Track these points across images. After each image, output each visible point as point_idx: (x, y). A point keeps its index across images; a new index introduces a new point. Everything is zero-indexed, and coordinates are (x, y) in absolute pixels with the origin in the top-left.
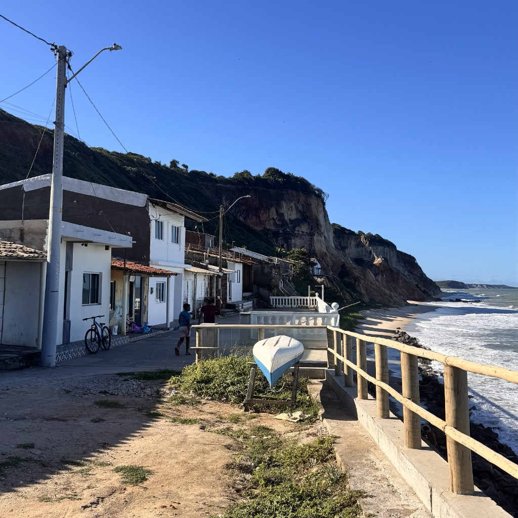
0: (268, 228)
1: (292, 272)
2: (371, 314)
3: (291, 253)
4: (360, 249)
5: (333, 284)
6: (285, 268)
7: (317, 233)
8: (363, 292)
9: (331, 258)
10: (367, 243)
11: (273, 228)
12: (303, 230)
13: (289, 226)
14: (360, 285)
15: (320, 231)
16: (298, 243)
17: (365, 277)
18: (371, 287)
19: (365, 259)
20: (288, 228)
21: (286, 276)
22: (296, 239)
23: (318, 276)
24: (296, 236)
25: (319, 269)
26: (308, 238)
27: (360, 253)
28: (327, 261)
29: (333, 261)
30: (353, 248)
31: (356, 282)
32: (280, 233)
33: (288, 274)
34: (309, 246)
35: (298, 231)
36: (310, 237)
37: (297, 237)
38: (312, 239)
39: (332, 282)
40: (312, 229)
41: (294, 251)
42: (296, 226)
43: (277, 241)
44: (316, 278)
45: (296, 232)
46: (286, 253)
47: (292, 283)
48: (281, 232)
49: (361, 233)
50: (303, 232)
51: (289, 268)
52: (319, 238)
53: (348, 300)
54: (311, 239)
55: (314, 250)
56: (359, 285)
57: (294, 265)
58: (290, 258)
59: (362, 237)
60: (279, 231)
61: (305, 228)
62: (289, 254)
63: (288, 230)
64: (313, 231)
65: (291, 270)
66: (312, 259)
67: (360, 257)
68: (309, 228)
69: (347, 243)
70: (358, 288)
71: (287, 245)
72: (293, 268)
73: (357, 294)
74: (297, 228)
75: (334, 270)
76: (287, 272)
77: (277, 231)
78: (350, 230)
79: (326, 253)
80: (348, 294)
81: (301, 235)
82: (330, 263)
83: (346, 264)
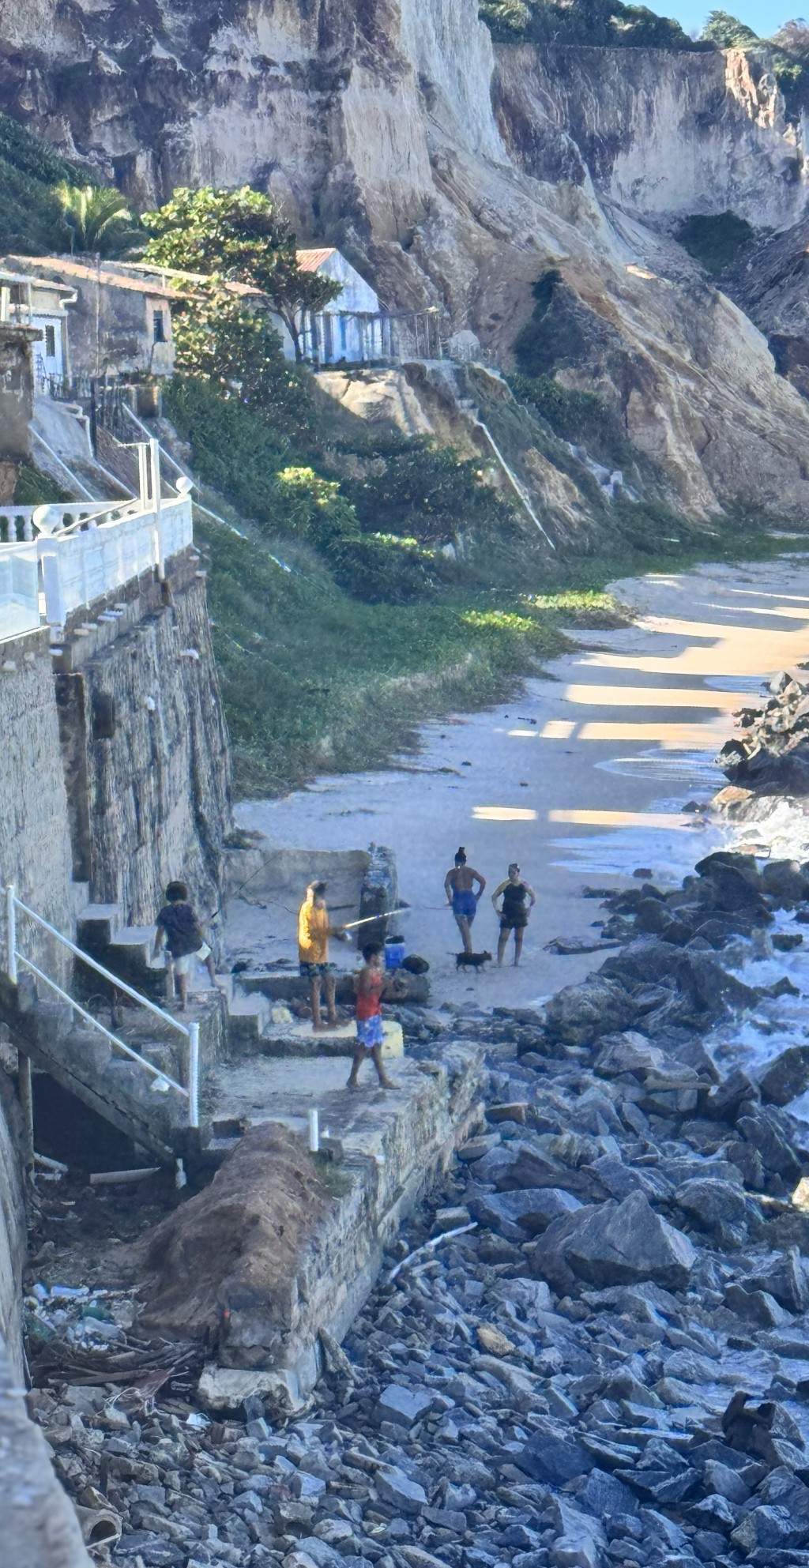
0: (17, 42)
1: (167, 352)
2: (681, 595)
3: (170, 225)
4: (717, 148)
5: (454, 418)
6: (117, 331)
7: (366, 62)
8: (680, 453)
9: (462, 236)
10: (763, 100)
11: (53, 43)
12: (266, 51)
13: (169, 21)
14: (660, 411)
15: (386, 47)
16: (228, 145)
17: (701, 354)
18: (740, 419)
19: (756, 220)
20: (162, 36)
21: (125, 377)
22: (214, 112)
23: (354, 369)
24: (213, 92)
25: (364, 318)
26: (299, 102)
27: (722, 178)
28: (438, 257)
29: (480, 261)
30: (666, 144)
31: (635, 395)
32: (100, 78)
33: (140, 363)
34: (310, 157)
35: (232, 55)
36: (316, 96)
37: (224, 99)
38: (326, 113)
39: (446, 404)
40: (325, 40)
41: (183, 212)
42: (214, 25)
43: (87, 131)
44: (331, 381)
45: (214, 65)
46: (136, 223)
47: (165, 424)
48: (111, 66)
49: (728, 30)
50: (264, 63)
51: (141, 327)
52: (380, 98)
53: (560, 515)
54: (325, 106)
55: (348, 190)
56: (650, 414)
57: (178, 306)
58: (160, 255)
59: (735, 57)
60: (93, 63)
61: (282, 36)
62: (155, 233)
63: (159, 52)
64: (332, 53)
65: (159, 336)
66: (311, 259)
67: (723, 210)
68: (305, 32)
69: (626, 108)
70: (641, 438)
71: (158, 160)
72: (170, 326)
73: (628, 476)
74: (224, 38)
75: (484, 319)
76: (132, 351)
77: (86, 66)
78: (646, 16)
79: (428, 206)
80: (557, 478)
81: (255, 83)
82: (461, 274)
83: (565, 273)
